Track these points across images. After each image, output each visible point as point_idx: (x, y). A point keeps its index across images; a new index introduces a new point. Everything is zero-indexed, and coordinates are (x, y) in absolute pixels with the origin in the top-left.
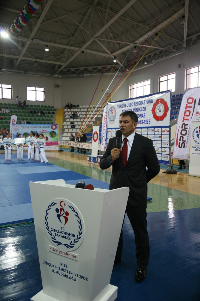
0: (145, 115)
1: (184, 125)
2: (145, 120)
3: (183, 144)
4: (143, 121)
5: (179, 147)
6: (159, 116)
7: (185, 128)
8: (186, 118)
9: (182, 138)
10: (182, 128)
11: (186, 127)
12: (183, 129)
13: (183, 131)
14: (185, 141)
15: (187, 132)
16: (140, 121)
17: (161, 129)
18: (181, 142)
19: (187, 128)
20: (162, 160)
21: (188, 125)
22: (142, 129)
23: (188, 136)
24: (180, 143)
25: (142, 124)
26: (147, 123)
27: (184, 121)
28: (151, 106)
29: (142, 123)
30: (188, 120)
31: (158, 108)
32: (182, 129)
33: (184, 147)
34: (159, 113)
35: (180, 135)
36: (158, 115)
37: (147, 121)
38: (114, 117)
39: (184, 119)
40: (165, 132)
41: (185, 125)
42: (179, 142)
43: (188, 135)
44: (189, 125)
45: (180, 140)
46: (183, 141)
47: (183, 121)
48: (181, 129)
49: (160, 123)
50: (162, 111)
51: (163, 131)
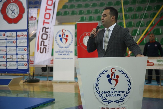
5: (41, 52)
8: (46, 21)
20: (18, 68)
30: (48, 23)
32: (43, 33)
34: (12, 15)
36: (10, 16)
40: (22, 36)
49: (13, 26)
51: (18, 35)
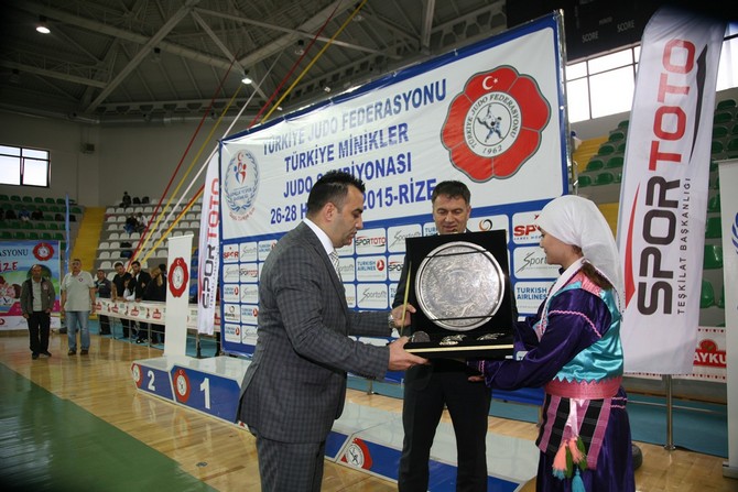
0: (406, 160)
1: (657, 187)
2: (405, 186)
3: (661, 292)
4: (395, 192)
6: (486, 155)
7: (662, 202)
9: (651, 258)
10: (649, 201)
11: (671, 195)
12: (655, 206)
13: (655, 221)
14: (670, 275)
15: (678, 227)
16: (380, 194)
17: (505, 218)
18: (650, 280)
19: (675, 204)
21: (676, 184)
22: (390, 229)
23: (683, 248)
24: (643, 286)
25: (388, 204)
26: (419, 199)
27: (660, 163)
28: (438, 112)
29: (388, 200)
31: (482, 116)
33: (668, 310)
34: (489, 142)
35: (640, 244)
37: (417, 189)
38: (249, 194)
39: (656, 156)
40: (537, 233)
41: (666, 186)
42: (637, 279)
43: (684, 239)
44: (682, 184)
45: (643, 272)
46: (657, 273)
47: (652, 167)
48: (643, 209)
50: (504, 127)
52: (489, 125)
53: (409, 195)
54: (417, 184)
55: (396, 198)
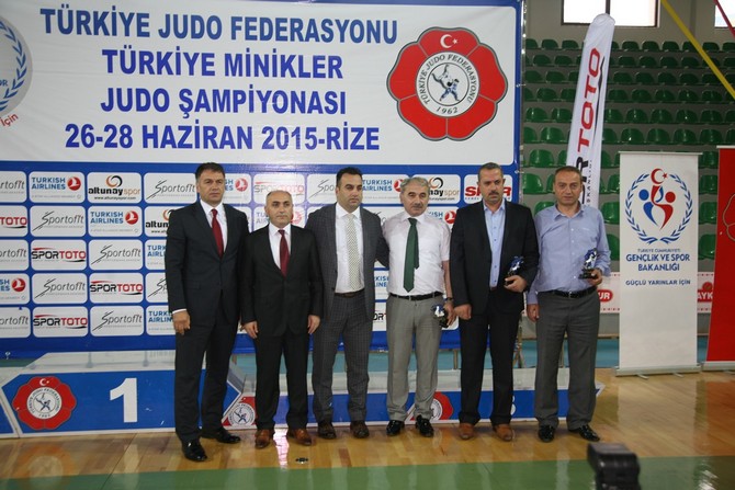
0: (338, 100)
1: (580, 165)
2: (337, 130)
4: (321, 134)
6: (440, 113)
16: (297, 133)
17: (456, 178)
22: (310, 176)
25: (309, 147)
26: (354, 146)
28: (386, 57)
29: (311, 142)
31: (439, 73)
34: (444, 101)
36: (432, 107)
37: (352, 136)
47: (579, 149)
49: (447, 151)
50: (461, 90)
51: (468, 189)
52: (445, 84)
53: (341, 140)
54: (353, 130)
55: (322, 141)
